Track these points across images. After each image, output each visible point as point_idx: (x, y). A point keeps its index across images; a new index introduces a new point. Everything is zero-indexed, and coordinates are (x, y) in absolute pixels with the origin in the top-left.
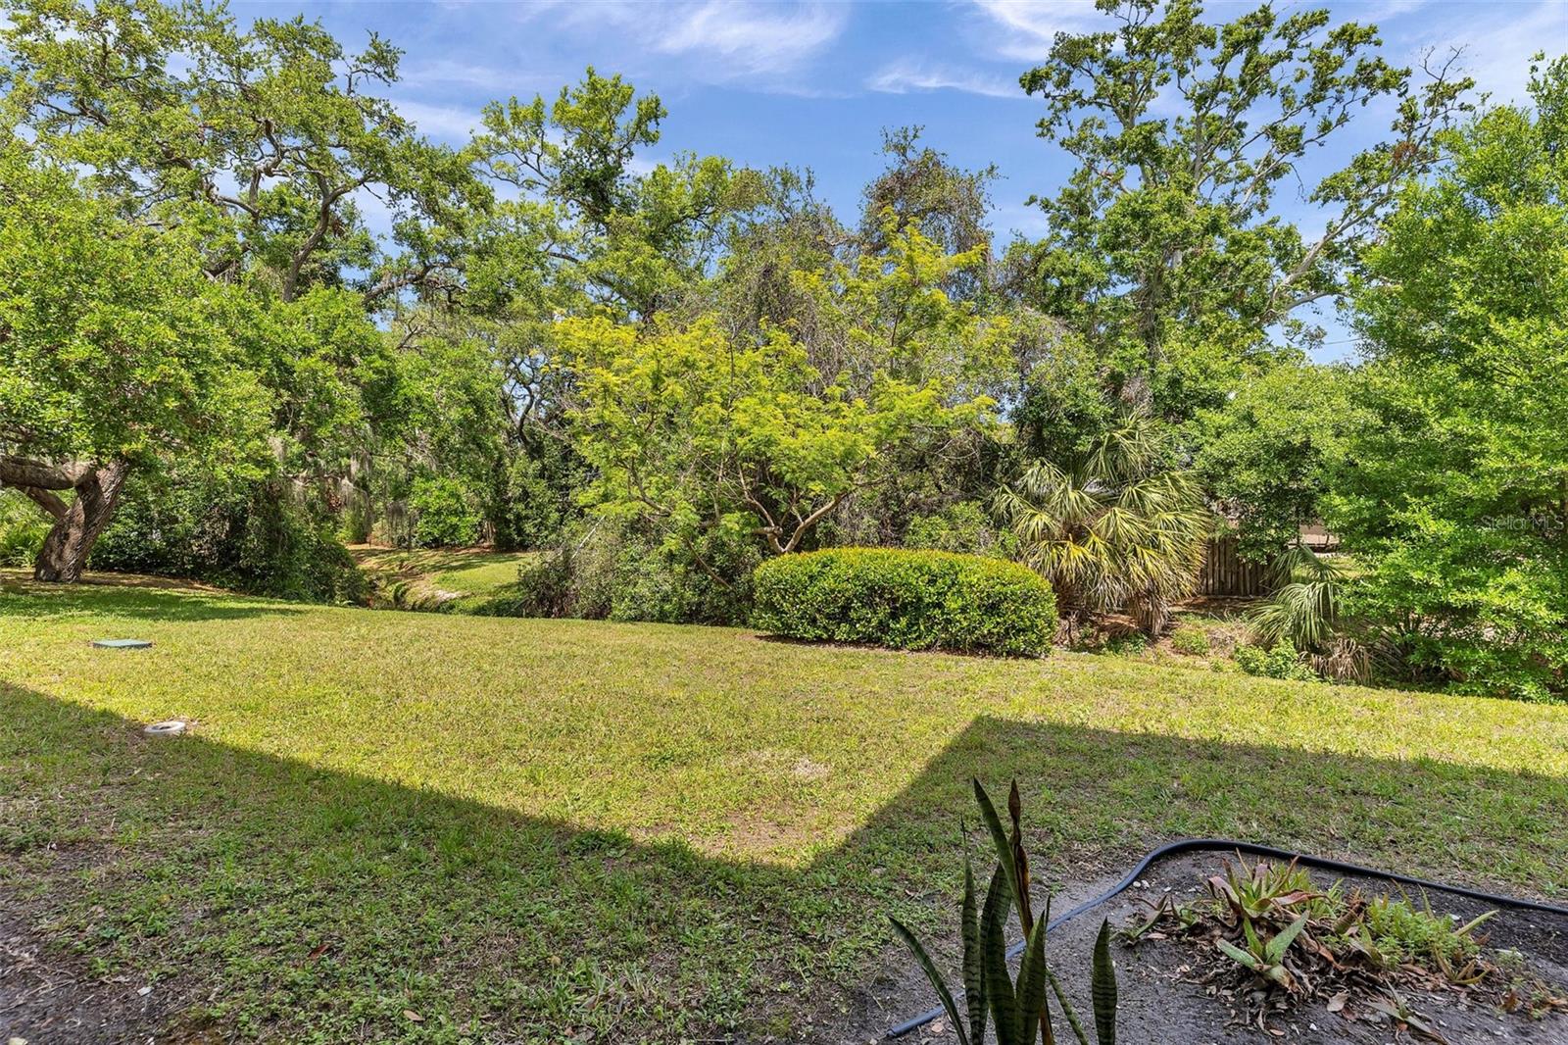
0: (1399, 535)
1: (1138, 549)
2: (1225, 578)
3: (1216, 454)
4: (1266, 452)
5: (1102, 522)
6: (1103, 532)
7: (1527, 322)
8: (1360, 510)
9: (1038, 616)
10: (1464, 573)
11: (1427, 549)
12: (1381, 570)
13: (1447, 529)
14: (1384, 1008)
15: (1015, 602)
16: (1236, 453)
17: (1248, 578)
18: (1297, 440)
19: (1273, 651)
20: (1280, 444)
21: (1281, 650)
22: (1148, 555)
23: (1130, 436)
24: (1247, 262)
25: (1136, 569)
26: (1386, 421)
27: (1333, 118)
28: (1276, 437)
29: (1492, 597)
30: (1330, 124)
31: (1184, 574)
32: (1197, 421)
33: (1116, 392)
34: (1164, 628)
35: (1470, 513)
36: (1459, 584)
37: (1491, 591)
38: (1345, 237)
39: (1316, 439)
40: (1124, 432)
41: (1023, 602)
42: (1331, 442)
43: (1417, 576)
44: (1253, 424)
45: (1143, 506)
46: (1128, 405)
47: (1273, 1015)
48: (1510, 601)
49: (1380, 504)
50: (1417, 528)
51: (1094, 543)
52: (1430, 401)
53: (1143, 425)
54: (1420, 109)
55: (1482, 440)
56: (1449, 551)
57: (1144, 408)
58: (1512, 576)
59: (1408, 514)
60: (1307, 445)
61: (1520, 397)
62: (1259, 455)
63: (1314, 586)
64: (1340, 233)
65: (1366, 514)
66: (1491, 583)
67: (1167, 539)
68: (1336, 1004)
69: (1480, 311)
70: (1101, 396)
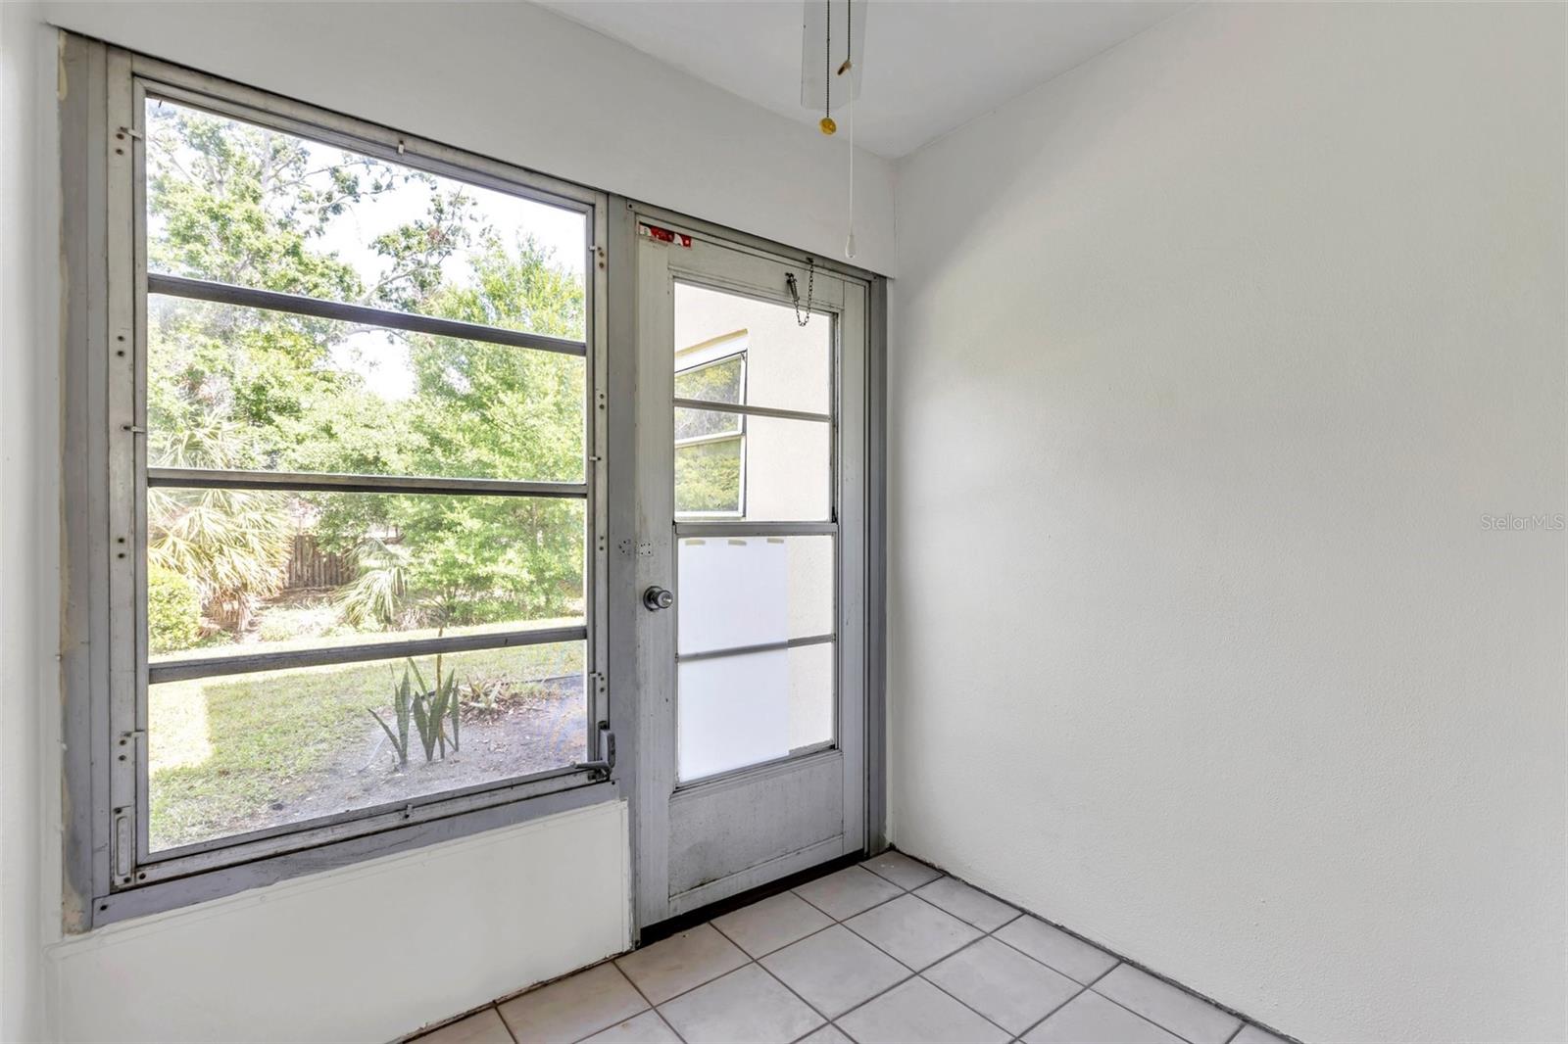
0: (449, 530)
1: (225, 547)
2: (302, 571)
3: (300, 460)
4: (345, 461)
5: (183, 522)
6: (185, 533)
7: (516, 395)
8: (421, 512)
9: (184, 613)
10: (486, 554)
11: (464, 538)
12: (439, 555)
13: (476, 524)
14: (526, 707)
15: (161, 601)
16: (318, 460)
17: (322, 569)
18: (371, 455)
19: (360, 627)
20: (355, 455)
21: (366, 625)
22: (235, 554)
23: (214, 436)
24: (316, 286)
25: (223, 569)
26: (432, 444)
27: (384, 183)
28: (353, 450)
29: (499, 568)
30: (381, 187)
31: (271, 570)
32: (277, 426)
33: (193, 388)
34: (251, 624)
35: (488, 514)
36: (484, 561)
37: (500, 563)
38: (394, 286)
39: (384, 456)
40: (207, 431)
41: (168, 602)
42: (394, 457)
43: (461, 558)
44: (331, 436)
45: (230, 506)
46: (209, 403)
47: (494, 720)
48: (511, 571)
49: (436, 507)
50: (460, 524)
51: (175, 544)
52: (466, 437)
53: (226, 426)
54: (445, 207)
55: (494, 467)
56: (478, 539)
57: (224, 409)
58: (511, 553)
59: (455, 514)
60: (377, 459)
61: (513, 441)
62: (337, 463)
63: (390, 571)
64: (391, 282)
65: (425, 515)
66: (500, 559)
67: (254, 538)
68: (511, 712)
69: (493, 382)
70: (176, 391)
